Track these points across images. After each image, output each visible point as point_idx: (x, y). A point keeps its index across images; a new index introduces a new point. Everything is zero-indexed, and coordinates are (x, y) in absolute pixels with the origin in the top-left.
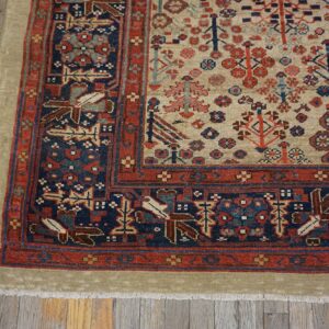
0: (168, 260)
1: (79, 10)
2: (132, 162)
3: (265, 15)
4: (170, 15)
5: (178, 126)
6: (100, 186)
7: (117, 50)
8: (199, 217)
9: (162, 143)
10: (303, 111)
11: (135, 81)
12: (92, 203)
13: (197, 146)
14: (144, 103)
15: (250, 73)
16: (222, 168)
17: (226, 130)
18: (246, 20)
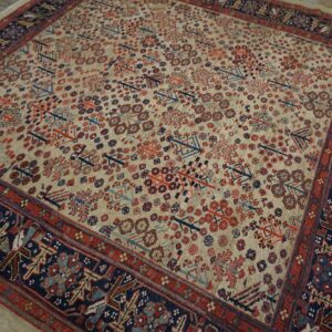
1: (111, 313)
3: (188, 188)
4: (156, 245)
5: (248, 285)
8: (322, 304)
9: (257, 303)
10: (266, 202)
11: (198, 299)
13: (268, 279)
14: (219, 301)
15: (227, 219)
18: (187, 200)
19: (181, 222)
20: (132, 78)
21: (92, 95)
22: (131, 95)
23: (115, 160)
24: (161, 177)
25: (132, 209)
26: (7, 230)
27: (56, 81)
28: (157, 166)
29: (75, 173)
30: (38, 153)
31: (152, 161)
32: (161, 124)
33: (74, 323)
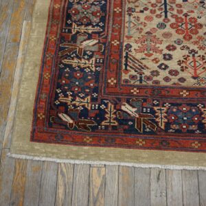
0: (137, 142)
2: (115, 81)
5: (143, 61)
6: (95, 95)
7: (106, 15)
8: (157, 117)
9: (134, 71)
11: (117, 34)
12: (90, 105)
13: (155, 73)
14: (122, 47)
15: (187, 32)
16: (170, 88)
17: (173, 65)
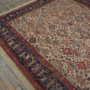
1: (47, 82)
3: (74, 55)
4: (62, 68)
18: (73, 59)
19: (70, 64)
20: (65, 22)
21: (53, 24)
22: (64, 27)
23: (56, 43)
24: (67, 50)
25: (58, 57)
26: (25, 53)
27: (45, 19)
28: (67, 47)
29: (45, 44)
30: (37, 36)
31: (66, 46)
32: (70, 36)
33: (37, 82)
